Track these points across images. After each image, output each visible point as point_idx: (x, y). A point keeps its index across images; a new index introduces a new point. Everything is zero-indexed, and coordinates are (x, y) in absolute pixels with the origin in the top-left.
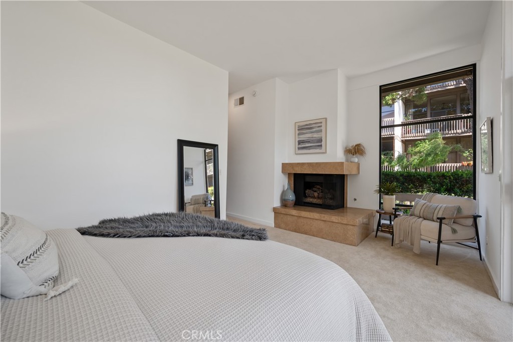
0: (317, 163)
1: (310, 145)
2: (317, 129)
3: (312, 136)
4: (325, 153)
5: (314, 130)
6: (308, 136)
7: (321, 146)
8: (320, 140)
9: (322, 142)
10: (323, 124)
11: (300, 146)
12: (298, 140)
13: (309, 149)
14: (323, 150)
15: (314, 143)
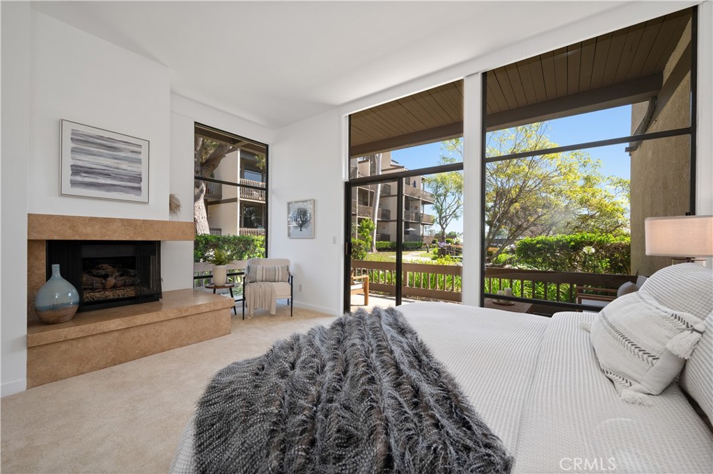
0: (144, 221)
1: (109, 181)
2: (130, 155)
3: (116, 165)
4: (147, 203)
5: (122, 154)
6: (105, 163)
7: (139, 189)
8: (138, 179)
9: (142, 183)
10: (144, 150)
11: (78, 178)
12: (72, 162)
13: (109, 191)
14: (143, 198)
15: (122, 180)
